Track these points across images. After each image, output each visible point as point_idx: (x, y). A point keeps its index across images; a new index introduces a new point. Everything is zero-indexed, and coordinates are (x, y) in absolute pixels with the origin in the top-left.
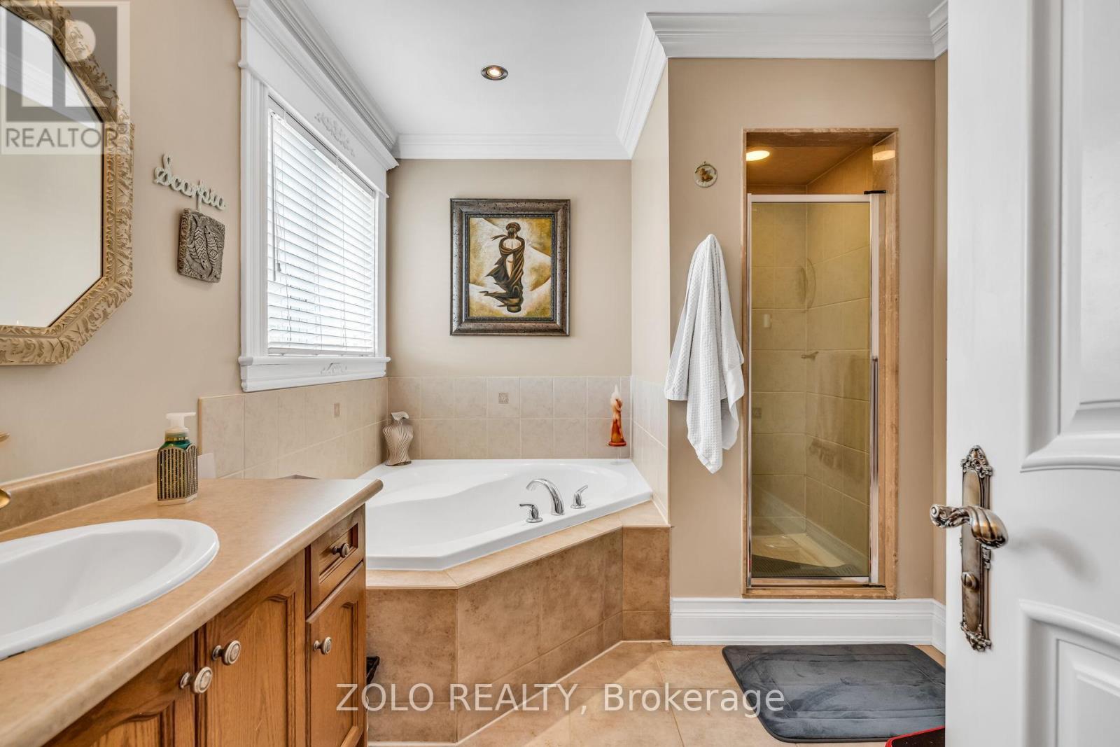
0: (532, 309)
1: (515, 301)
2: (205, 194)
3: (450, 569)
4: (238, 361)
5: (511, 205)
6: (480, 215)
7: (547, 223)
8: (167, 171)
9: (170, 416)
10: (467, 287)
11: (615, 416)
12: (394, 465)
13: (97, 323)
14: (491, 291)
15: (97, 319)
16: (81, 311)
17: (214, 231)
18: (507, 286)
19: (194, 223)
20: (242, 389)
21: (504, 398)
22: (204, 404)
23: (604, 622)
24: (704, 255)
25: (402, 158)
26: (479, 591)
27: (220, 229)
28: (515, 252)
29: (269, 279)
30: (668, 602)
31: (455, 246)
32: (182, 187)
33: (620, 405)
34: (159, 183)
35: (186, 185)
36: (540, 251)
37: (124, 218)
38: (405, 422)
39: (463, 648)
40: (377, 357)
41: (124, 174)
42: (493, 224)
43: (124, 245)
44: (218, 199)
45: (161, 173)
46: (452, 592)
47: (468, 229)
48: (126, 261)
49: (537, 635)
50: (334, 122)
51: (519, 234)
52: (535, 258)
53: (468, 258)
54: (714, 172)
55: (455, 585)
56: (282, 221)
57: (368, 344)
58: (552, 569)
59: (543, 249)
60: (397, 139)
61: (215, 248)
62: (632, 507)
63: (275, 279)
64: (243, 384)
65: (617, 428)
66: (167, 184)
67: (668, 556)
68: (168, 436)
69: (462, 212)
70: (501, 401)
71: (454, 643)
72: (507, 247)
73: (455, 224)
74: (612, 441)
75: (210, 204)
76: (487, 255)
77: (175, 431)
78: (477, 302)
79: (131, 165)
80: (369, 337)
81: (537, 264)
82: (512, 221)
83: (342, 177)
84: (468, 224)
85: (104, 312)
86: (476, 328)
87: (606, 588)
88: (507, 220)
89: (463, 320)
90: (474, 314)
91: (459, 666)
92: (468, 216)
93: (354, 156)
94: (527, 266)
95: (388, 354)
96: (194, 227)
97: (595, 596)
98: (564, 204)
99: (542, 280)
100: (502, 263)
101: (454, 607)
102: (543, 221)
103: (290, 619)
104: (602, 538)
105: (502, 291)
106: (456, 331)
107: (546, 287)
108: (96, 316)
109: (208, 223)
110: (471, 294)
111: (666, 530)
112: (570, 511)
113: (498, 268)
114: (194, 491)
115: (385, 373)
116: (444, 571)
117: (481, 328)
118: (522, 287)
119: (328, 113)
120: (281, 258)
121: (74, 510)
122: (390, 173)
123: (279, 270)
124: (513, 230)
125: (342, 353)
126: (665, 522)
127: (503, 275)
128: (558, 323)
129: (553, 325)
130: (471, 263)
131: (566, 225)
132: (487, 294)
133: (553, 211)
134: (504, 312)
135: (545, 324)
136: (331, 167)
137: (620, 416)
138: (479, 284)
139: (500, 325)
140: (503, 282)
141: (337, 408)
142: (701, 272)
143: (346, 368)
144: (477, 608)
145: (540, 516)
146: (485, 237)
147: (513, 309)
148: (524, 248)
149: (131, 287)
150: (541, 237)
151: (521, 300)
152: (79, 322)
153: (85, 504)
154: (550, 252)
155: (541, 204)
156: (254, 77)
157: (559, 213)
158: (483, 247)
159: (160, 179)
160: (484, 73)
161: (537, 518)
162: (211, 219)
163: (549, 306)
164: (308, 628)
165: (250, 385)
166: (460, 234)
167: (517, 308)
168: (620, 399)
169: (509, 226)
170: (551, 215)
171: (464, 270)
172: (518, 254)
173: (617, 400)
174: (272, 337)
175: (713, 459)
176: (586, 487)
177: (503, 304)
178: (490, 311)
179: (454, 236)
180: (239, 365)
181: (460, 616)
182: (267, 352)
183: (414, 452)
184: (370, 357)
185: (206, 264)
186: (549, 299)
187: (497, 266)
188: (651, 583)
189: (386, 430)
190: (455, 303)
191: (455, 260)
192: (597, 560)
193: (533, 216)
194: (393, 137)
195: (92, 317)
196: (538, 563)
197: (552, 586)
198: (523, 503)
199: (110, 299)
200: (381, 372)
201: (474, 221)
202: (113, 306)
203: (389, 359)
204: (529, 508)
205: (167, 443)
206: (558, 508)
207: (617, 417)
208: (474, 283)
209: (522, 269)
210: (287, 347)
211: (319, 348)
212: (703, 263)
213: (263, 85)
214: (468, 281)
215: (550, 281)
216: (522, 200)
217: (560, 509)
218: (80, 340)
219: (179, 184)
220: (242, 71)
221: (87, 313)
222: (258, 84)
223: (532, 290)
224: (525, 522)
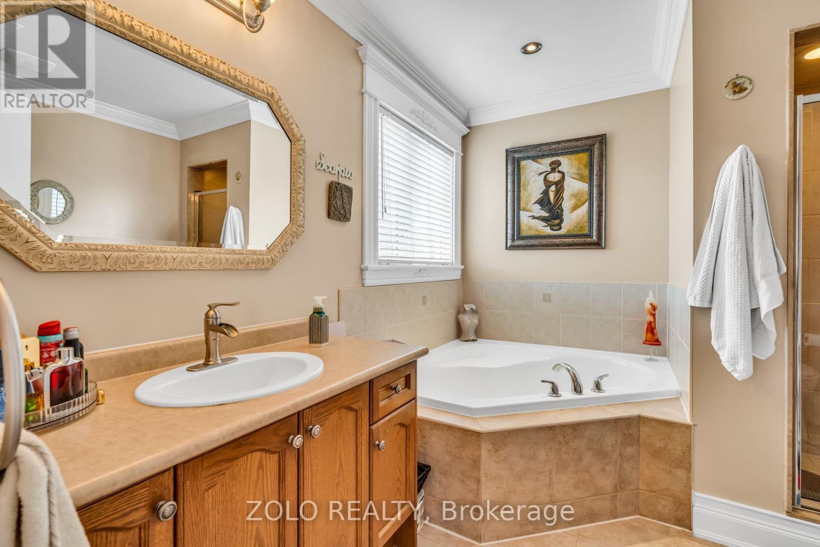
0: (571, 228)
1: (557, 221)
2: (342, 171)
3: (479, 418)
4: (361, 267)
5: (554, 146)
6: (529, 158)
7: (584, 157)
8: (323, 162)
9: (316, 298)
10: (518, 213)
11: (650, 318)
12: (465, 341)
13: (288, 247)
14: (536, 215)
15: (287, 245)
16: (281, 241)
17: (346, 192)
18: (550, 211)
19: (336, 189)
20: (363, 284)
21: (547, 298)
22: (341, 292)
23: (619, 494)
24: (732, 167)
25: (472, 125)
26: (501, 438)
27: (349, 190)
28: (556, 183)
29: (379, 217)
30: (690, 495)
31: (509, 184)
32: (330, 169)
33: (654, 308)
34: (319, 169)
35: (332, 167)
36: (579, 180)
37: (301, 191)
38: (474, 312)
39: (486, 477)
40: (454, 266)
41: (300, 167)
42: (539, 163)
43: (300, 205)
44: (350, 173)
45: (320, 163)
46: (478, 434)
47: (519, 170)
48: (302, 214)
49: (550, 485)
50: (423, 112)
51: (560, 168)
52: (574, 186)
53: (519, 191)
54: (748, 82)
55: (481, 430)
56: (388, 181)
57: (448, 257)
58: (564, 437)
59: (581, 178)
60: (468, 114)
61: (347, 202)
62: (656, 400)
63: (383, 218)
64: (364, 282)
65: (651, 329)
66: (322, 169)
67: (690, 451)
68: (315, 309)
69: (514, 157)
70: (545, 300)
71: (479, 471)
72: (550, 180)
73: (510, 167)
74: (646, 340)
75: (345, 177)
76: (534, 187)
77: (317, 306)
78: (526, 224)
79: (304, 162)
80: (448, 252)
81: (575, 191)
82: (554, 159)
83: (429, 147)
84: (519, 166)
85: (291, 241)
86: (525, 243)
87: (620, 465)
88: (550, 159)
89: (516, 238)
90: (524, 233)
91: (483, 489)
92: (519, 161)
93: (437, 131)
94: (566, 194)
95: (463, 263)
96: (336, 191)
97: (608, 468)
98: (600, 138)
99: (580, 203)
100: (546, 193)
101: (479, 446)
102: (581, 155)
103: (359, 422)
104: (616, 421)
105: (546, 214)
106: (510, 247)
107: (584, 209)
108: (287, 244)
109: (343, 188)
110: (521, 218)
111: (688, 427)
112: (588, 392)
113: (542, 197)
114: (327, 341)
115: (460, 277)
116: (476, 418)
117: (529, 243)
118: (562, 210)
119: (419, 108)
120: (387, 204)
121: (277, 344)
122: (465, 138)
123: (386, 212)
124: (555, 166)
125: (428, 263)
126: (688, 420)
127: (546, 202)
128: (595, 238)
129: (590, 239)
130: (521, 195)
131: (602, 156)
132: (534, 217)
133: (590, 146)
134: (548, 231)
135: (582, 239)
136: (421, 141)
137: (655, 318)
138: (527, 211)
139: (544, 241)
140: (547, 208)
141: (424, 299)
142: (730, 183)
143: (431, 273)
144: (498, 451)
145: (559, 392)
146: (532, 174)
147: (555, 228)
148: (564, 180)
149: (303, 227)
150: (579, 168)
151: (562, 221)
152: (280, 247)
153: (282, 341)
154: (588, 180)
155: (580, 142)
156: (370, 96)
157: (596, 146)
158: (531, 181)
159: (319, 167)
160: (523, 50)
161: (557, 393)
162: (345, 185)
163: (587, 224)
164: (370, 432)
165: (368, 282)
166: (513, 175)
167: (558, 227)
168: (655, 303)
169: (552, 164)
170: (589, 150)
171: (516, 201)
172: (560, 185)
173: (651, 304)
174: (381, 253)
175: (740, 366)
176: (607, 375)
177: (547, 225)
178: (536, 231)
179: (508, 176)
180: (362, 270)
181: (484, 453)
182: (377, 263)
183: (479, 333)
184: (449, 266)
185: (342, 212)
186: (586, 219)
187: (542, 195)
188: (670, 472)
189: (461, 316)
190: (510, 226)
191: (510, 194)
192: (610, 439)
193: (572, 153)
194: (465, 113)
195: (285, 244)
196: (551, 428)
197: (564, 449)
198: (543, 379)
199: (294, 234)
200: (457, 275)
201: (523, 163)
202: (295, 238)
203: (463, 267)
204: (550, 385)
205: (314, 313)
206: (577, 389)
207: (651, 319)
208: (524, 210)
209: (562, 196)
210: (390, 259)
211: (412, 260)
212: (731, 175)
213: (376, 100)
214: (519, 209)
215: (587, 204)
216: (563, 141)
217: (578, 389)
218: (280, 256)
219: (329, 168)
220: (364, 95)
221: (283, 243)
222: (373, 100)
223: (571, 212)
224: (547, 395)
